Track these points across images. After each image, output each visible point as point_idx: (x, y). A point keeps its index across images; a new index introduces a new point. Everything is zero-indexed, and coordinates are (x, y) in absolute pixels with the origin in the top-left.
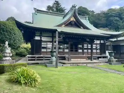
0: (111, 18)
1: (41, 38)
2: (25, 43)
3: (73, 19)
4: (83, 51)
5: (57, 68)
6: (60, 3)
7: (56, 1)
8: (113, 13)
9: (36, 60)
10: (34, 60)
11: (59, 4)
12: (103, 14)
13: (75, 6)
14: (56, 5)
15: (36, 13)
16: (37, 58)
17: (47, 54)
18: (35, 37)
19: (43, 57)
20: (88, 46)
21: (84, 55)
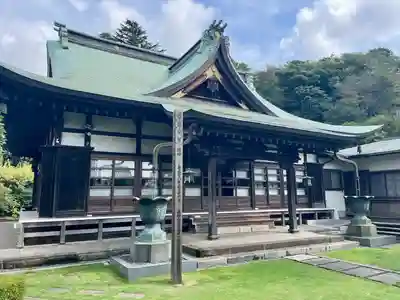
0: (301, 89)
1: (88, 139)
2: (9, 162)
3: (212, 73)
4: (251, 192)
5: (180, 281)
6: (143, 30)
7: (128, 22)
8: (304, 74)
9: (62, 240)
10: (55, 240)
11: (140, 33)
12: (277, 74)
13: (221, 25)
14: (130, 34)
15: (66, 43)
16: (69, 228)
17: (115, 210)
18: (60, 137)
19: (96, 226)
20: (266, 176)
21: (257, 210)
